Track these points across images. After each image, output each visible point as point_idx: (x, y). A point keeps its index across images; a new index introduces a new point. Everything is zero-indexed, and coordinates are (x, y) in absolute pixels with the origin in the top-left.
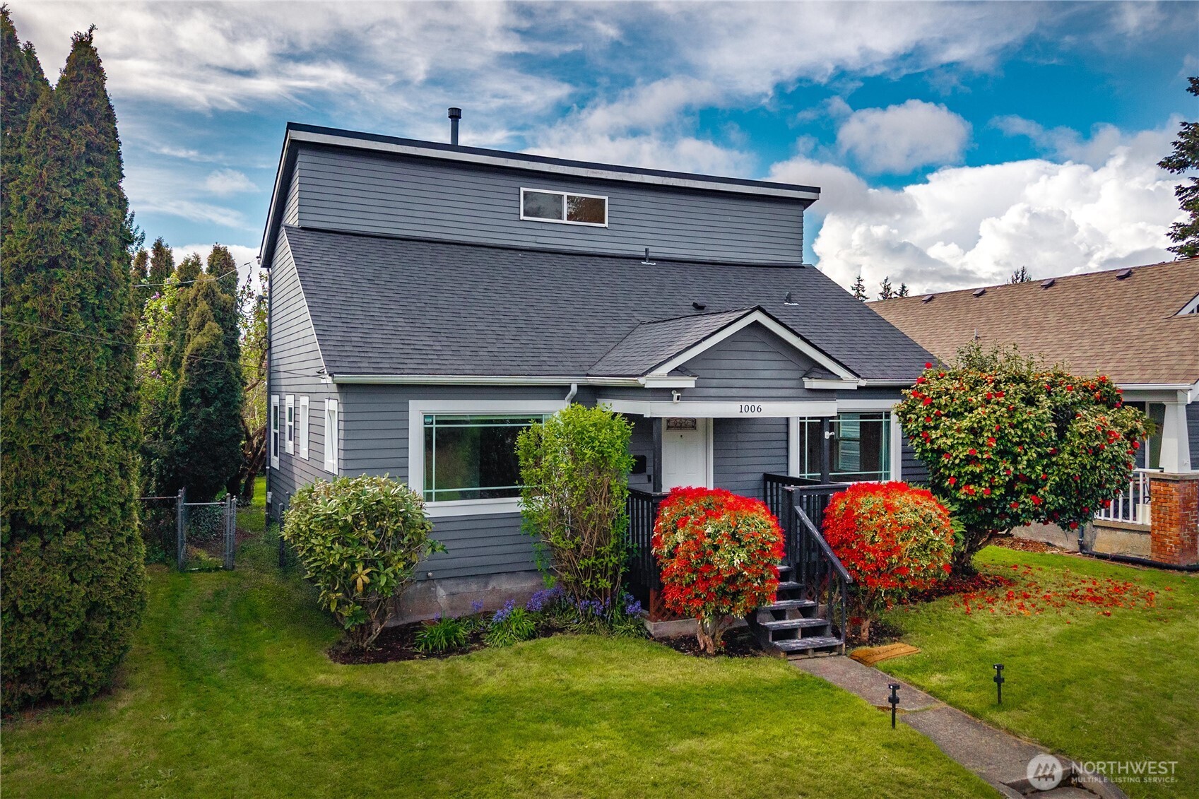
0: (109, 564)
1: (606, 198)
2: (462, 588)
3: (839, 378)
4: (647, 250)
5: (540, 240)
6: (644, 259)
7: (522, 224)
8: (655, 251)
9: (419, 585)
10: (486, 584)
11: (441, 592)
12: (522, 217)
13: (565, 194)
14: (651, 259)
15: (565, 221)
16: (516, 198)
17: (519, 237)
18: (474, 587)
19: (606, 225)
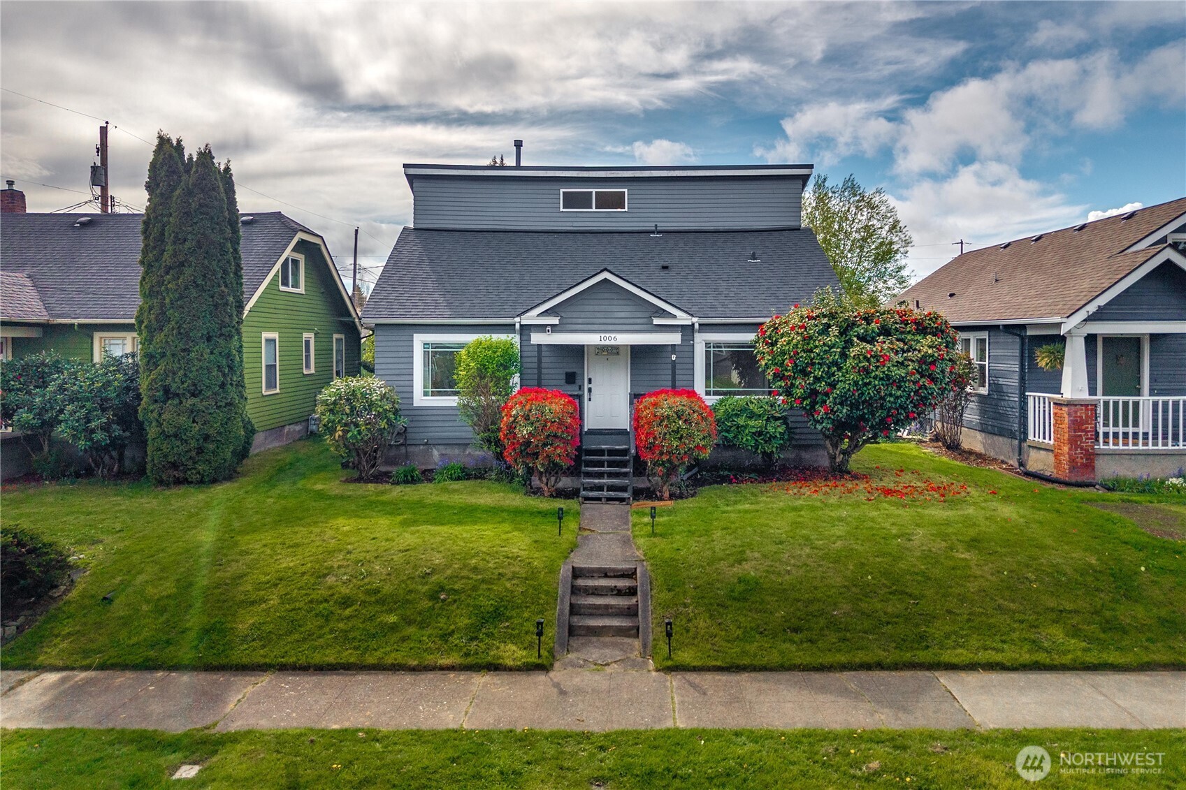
0: (214, 415)
1: (626, 190)
2: (449, 451)
3: (675, 317)
4: (656, 226)
5: (575, 224)
6: (653, 232)
7: (562, 215)
8: (662, 226)
9: (422, 447)
10: (465, 450)
11: (436, 453)
12: (562, 210)
13: (594, 191)
14: (659, 232)
15: (594, 209)
16: (557, 197)
17: (560, 224)
18: (457, 451)
19: (626, 210)
